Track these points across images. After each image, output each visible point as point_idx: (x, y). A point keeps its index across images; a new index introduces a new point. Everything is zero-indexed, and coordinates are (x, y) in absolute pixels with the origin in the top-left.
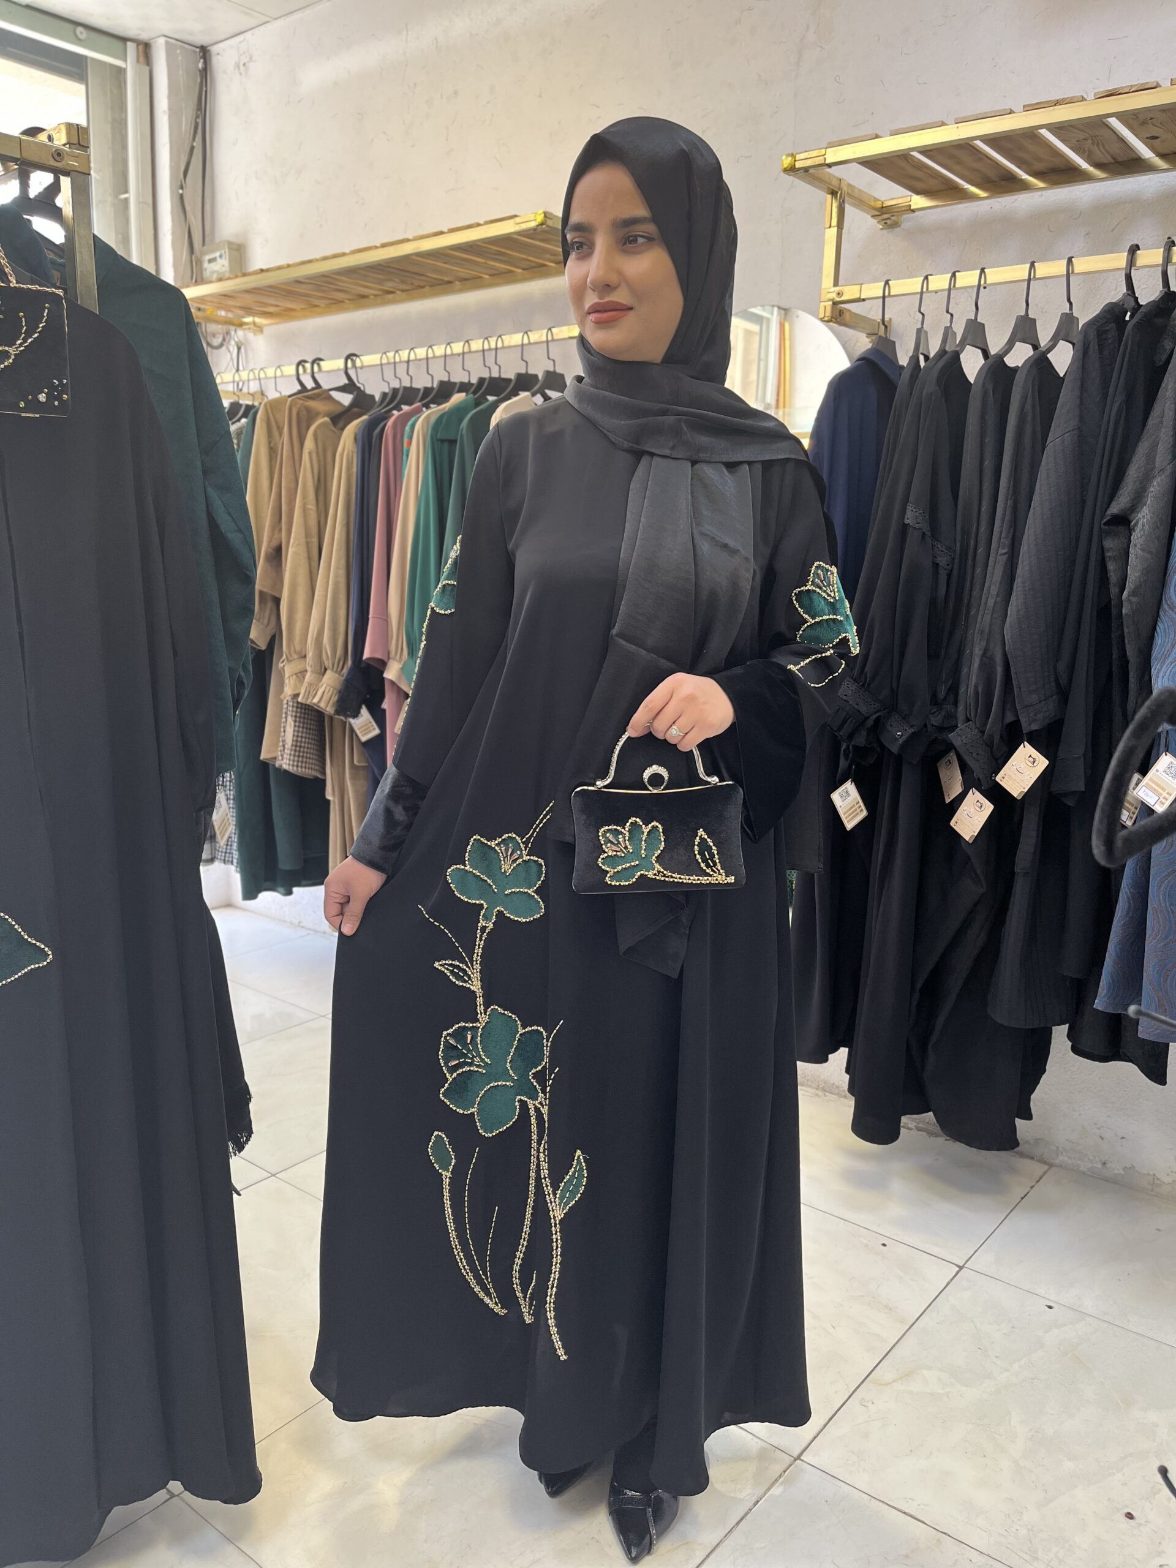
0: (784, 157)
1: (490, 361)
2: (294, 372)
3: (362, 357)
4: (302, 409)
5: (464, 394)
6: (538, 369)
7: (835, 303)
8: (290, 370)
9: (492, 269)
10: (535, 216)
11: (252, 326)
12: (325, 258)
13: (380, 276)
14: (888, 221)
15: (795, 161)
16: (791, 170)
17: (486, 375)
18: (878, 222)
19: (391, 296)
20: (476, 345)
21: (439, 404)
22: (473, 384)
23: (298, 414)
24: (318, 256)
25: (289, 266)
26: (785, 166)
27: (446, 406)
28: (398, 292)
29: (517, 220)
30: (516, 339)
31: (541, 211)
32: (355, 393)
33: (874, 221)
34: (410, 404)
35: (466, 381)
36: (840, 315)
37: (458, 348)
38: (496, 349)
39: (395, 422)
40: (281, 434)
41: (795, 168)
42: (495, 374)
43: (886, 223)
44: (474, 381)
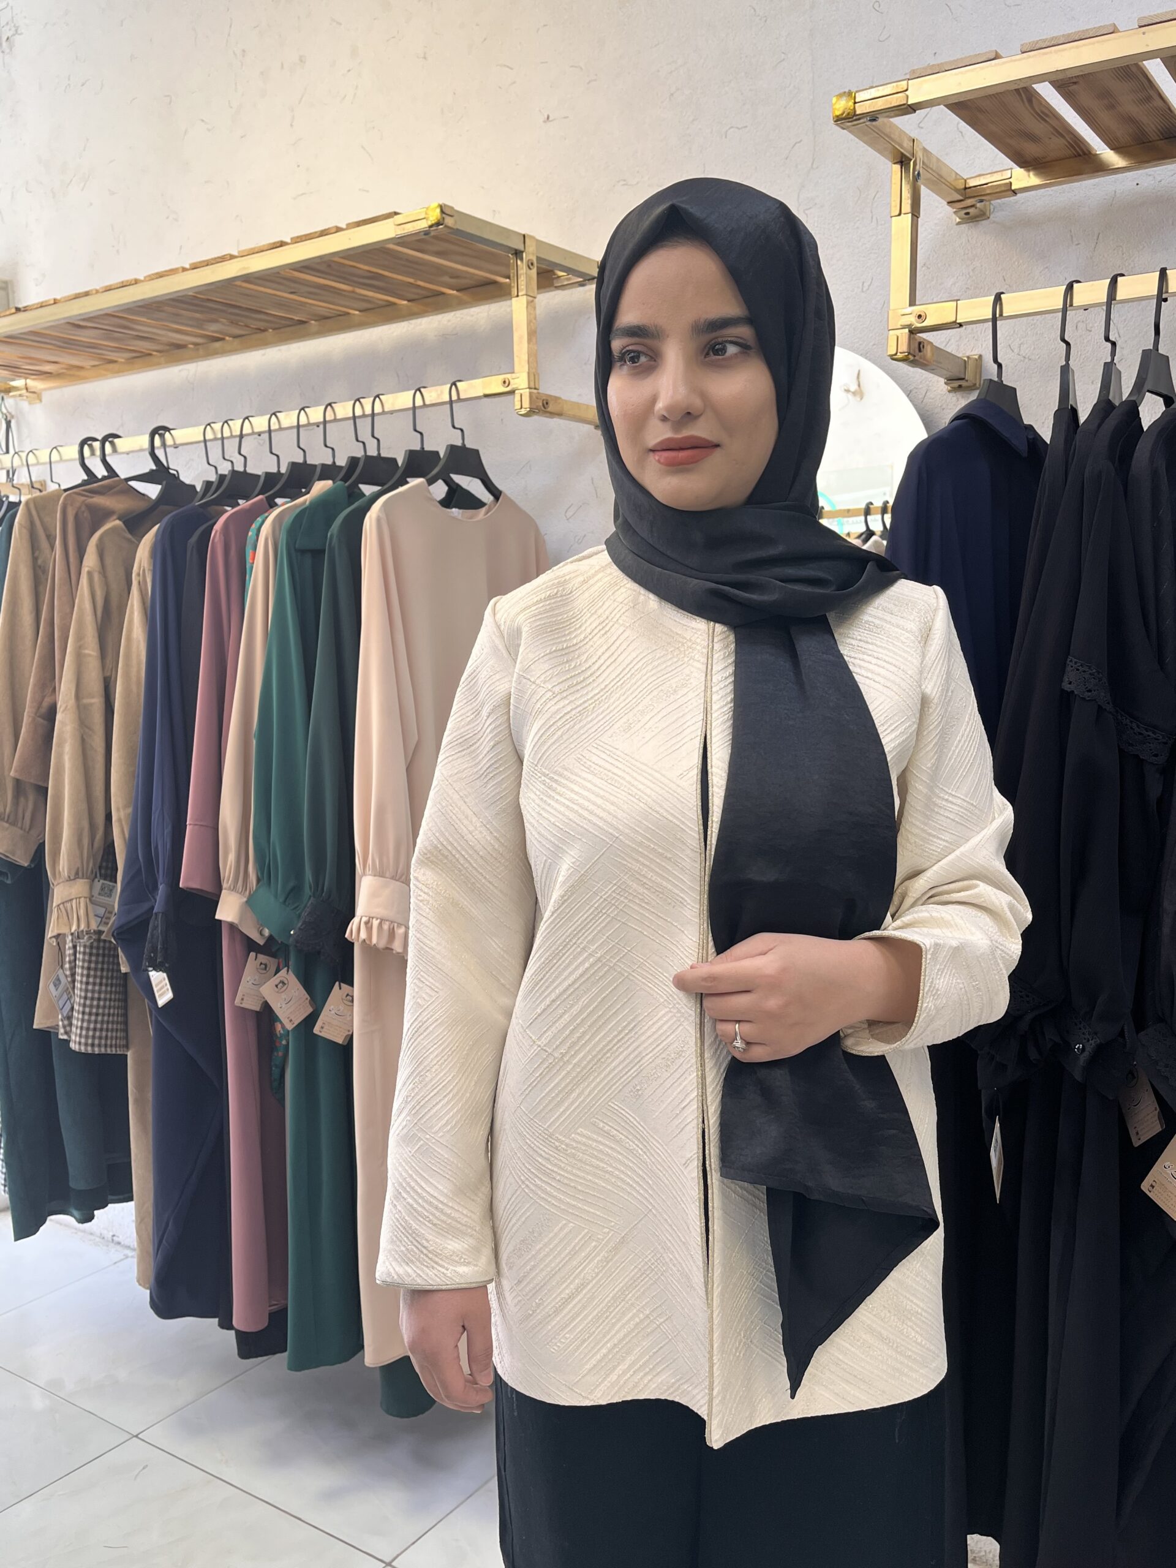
0: (834, 100)
1: (365, 433)
2: (76, 455)
3: (172, 431)
4: (83, 508)
5: (330, 482)
6: (439, 442)
7: (913, 332)
8: (72, 452)
9: (364, 300)
10: (426, 214)
11: (24, 392)
12: (108, 289)
13: (198, 315)
14: (971, 210)
15: (855, 103)
16: (847, 119)
17: (359, 453)
18: (955, 212)
19: (217, 345)
20: (344, 410)
21: (293, 498)
22: (341, 468)
23: (76, 516)
24: (98, 286)
25: (56, 302)
26: (838, 113)
27: (305, 499)
28: (227, 338)
29: (398, 219)
30: (403, 400)
31: (435, 204)
32: (164, 483)
33: (950, 210)
34: (247, 498)
35: (329, 462)
36: (920, 351)
37: (316, 414)
38: (373, 415)
39: (226, 524)
40: (52, 547)
41: (855, 115)
42: (372, 452)
43: (967, 214)
44: (342, 462)
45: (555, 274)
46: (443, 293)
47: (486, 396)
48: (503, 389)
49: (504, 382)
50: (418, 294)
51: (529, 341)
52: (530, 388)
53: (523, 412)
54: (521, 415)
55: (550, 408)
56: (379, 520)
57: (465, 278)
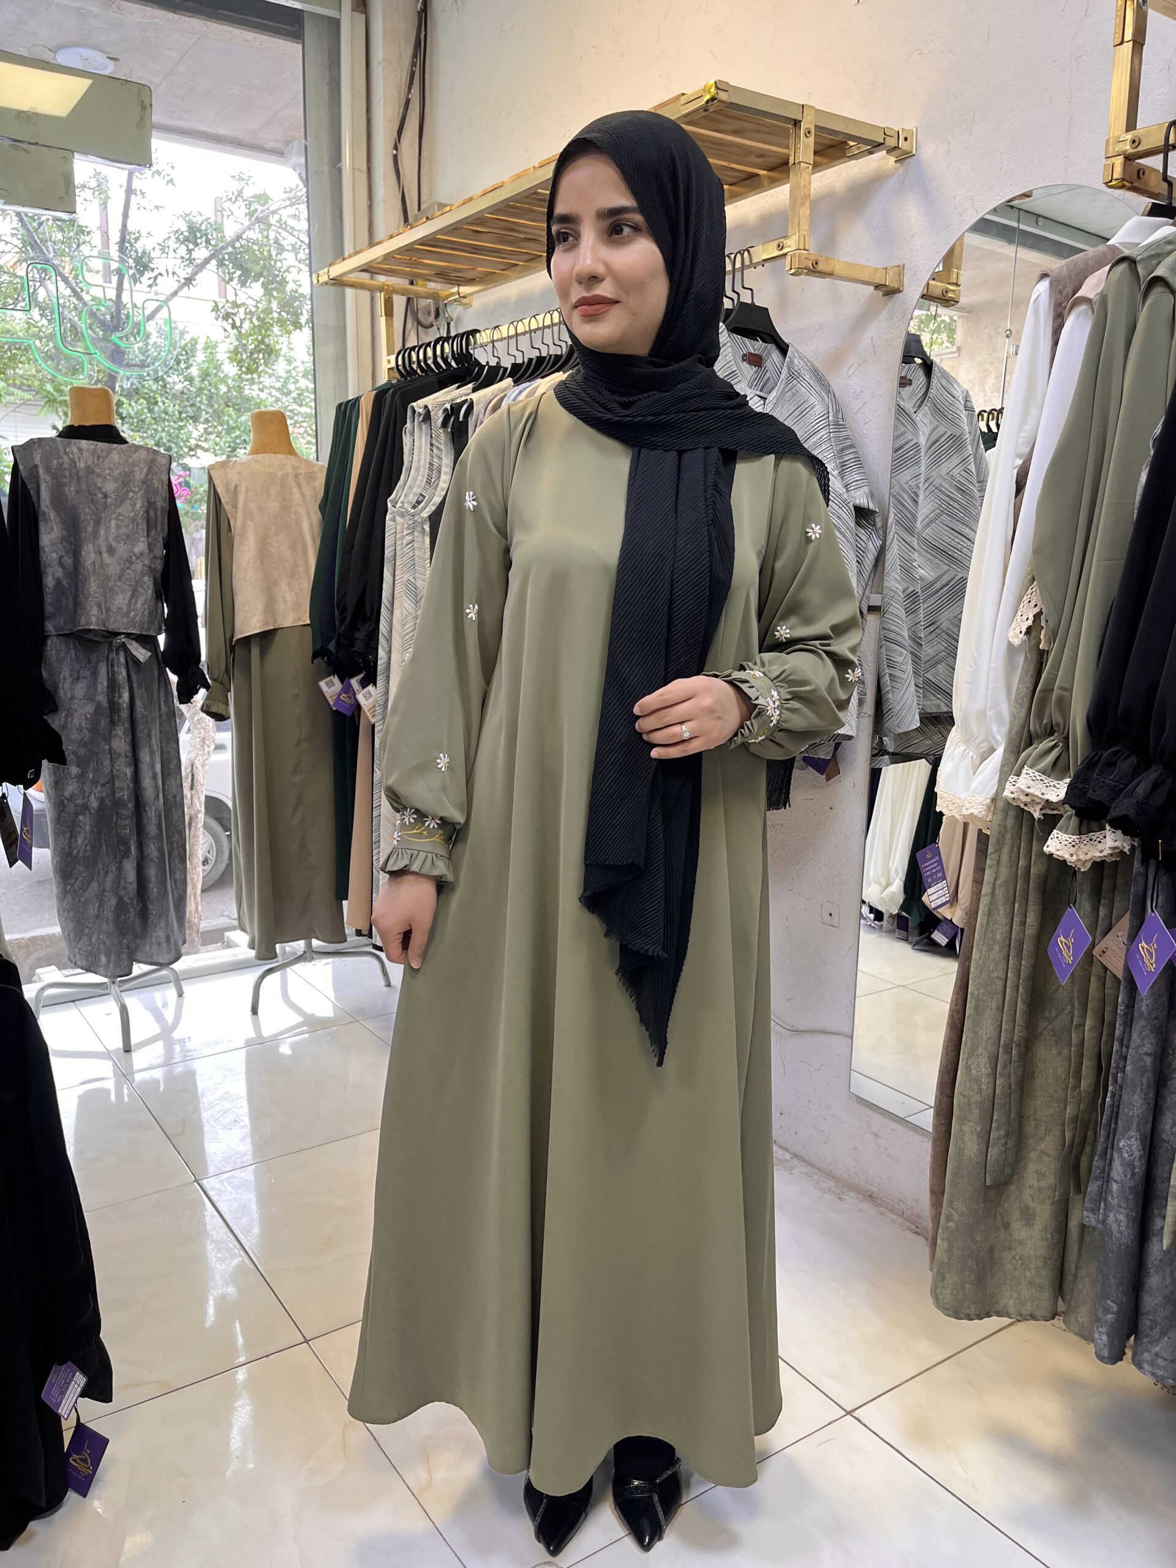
7: (1128, 158)
10: (704, 90)
11: (458, 297)
29: (684, 99)
31: (712, 82)
36: (1139, 177)
45: (847, 144)
46: (757, 175)
47: (766, 260)
48: (777, 252)
49: (779, 246)
50: (735, 177)
51: (802, 205)
52: (799, 249)
53: (793, 271)
54: (792, 274)
55: (820, 267)
57: (770, 156)
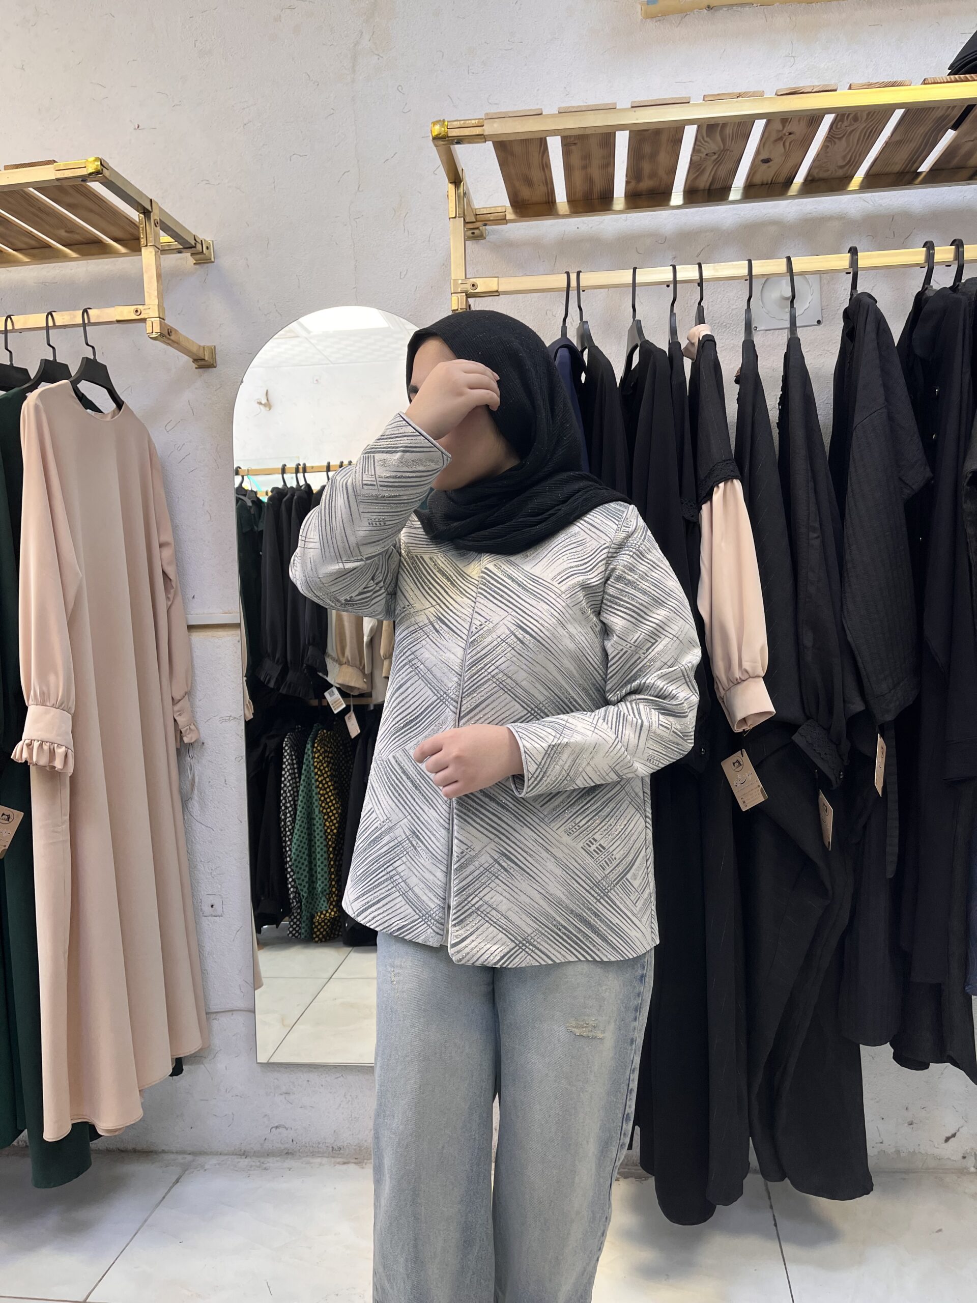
0: (433, 125)
7: (467, 295)
10: (86, 162)
14: (476, 231)
15: (448, 128)
16: (439, 139)
26: (435, 133)
29: (55, 165)
30: (39, 320)
41: (444, 137)
42: (4, 361)
43: (472, 233)
47: (118, 321)
48: (135, 317)
49: (137, 311)
51: (158, 281)
52: (160, 318)
53: (154, 335)
54: (152, 338)
55: (172, 337)
56: (36, 407)
57: (78, 234)
